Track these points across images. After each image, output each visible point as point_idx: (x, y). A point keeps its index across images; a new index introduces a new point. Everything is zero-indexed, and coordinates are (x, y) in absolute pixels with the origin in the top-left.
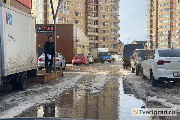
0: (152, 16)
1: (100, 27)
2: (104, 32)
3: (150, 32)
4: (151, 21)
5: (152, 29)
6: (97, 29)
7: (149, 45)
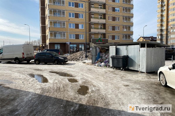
0: (162, 11)
1: (109, 13)
2: (114, 19)
3: (160, 26)
4: (162, 16)
5: (162, 23)
6: (104, 15)
7: (158, 38)
